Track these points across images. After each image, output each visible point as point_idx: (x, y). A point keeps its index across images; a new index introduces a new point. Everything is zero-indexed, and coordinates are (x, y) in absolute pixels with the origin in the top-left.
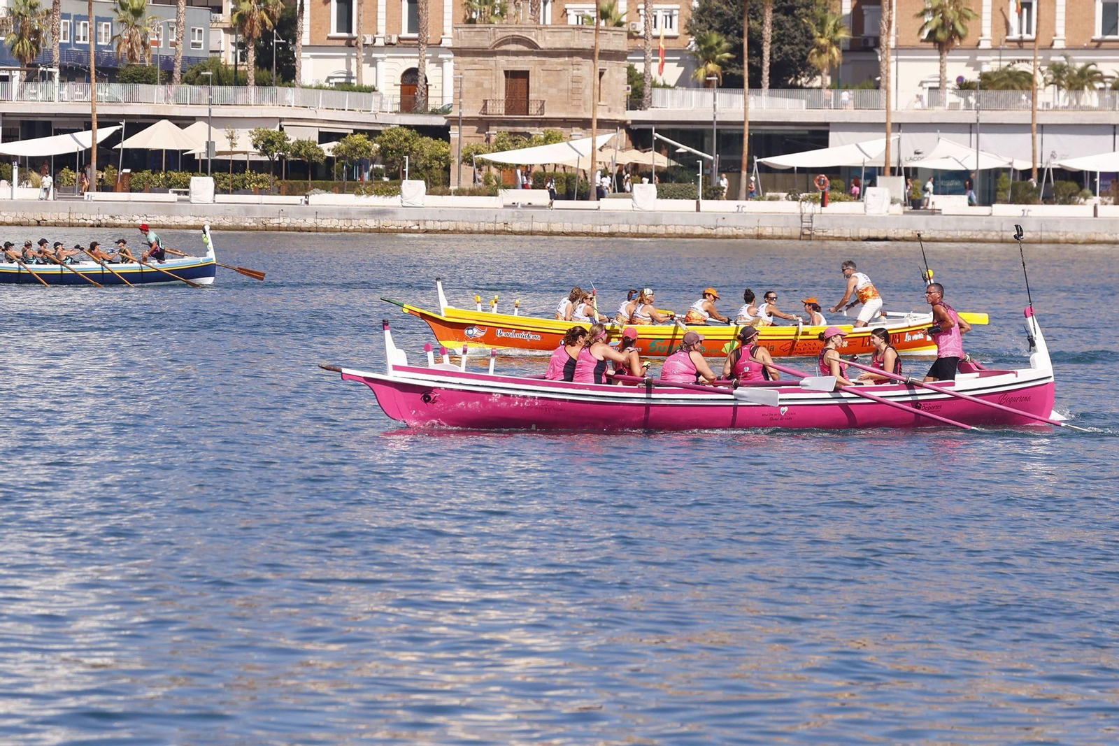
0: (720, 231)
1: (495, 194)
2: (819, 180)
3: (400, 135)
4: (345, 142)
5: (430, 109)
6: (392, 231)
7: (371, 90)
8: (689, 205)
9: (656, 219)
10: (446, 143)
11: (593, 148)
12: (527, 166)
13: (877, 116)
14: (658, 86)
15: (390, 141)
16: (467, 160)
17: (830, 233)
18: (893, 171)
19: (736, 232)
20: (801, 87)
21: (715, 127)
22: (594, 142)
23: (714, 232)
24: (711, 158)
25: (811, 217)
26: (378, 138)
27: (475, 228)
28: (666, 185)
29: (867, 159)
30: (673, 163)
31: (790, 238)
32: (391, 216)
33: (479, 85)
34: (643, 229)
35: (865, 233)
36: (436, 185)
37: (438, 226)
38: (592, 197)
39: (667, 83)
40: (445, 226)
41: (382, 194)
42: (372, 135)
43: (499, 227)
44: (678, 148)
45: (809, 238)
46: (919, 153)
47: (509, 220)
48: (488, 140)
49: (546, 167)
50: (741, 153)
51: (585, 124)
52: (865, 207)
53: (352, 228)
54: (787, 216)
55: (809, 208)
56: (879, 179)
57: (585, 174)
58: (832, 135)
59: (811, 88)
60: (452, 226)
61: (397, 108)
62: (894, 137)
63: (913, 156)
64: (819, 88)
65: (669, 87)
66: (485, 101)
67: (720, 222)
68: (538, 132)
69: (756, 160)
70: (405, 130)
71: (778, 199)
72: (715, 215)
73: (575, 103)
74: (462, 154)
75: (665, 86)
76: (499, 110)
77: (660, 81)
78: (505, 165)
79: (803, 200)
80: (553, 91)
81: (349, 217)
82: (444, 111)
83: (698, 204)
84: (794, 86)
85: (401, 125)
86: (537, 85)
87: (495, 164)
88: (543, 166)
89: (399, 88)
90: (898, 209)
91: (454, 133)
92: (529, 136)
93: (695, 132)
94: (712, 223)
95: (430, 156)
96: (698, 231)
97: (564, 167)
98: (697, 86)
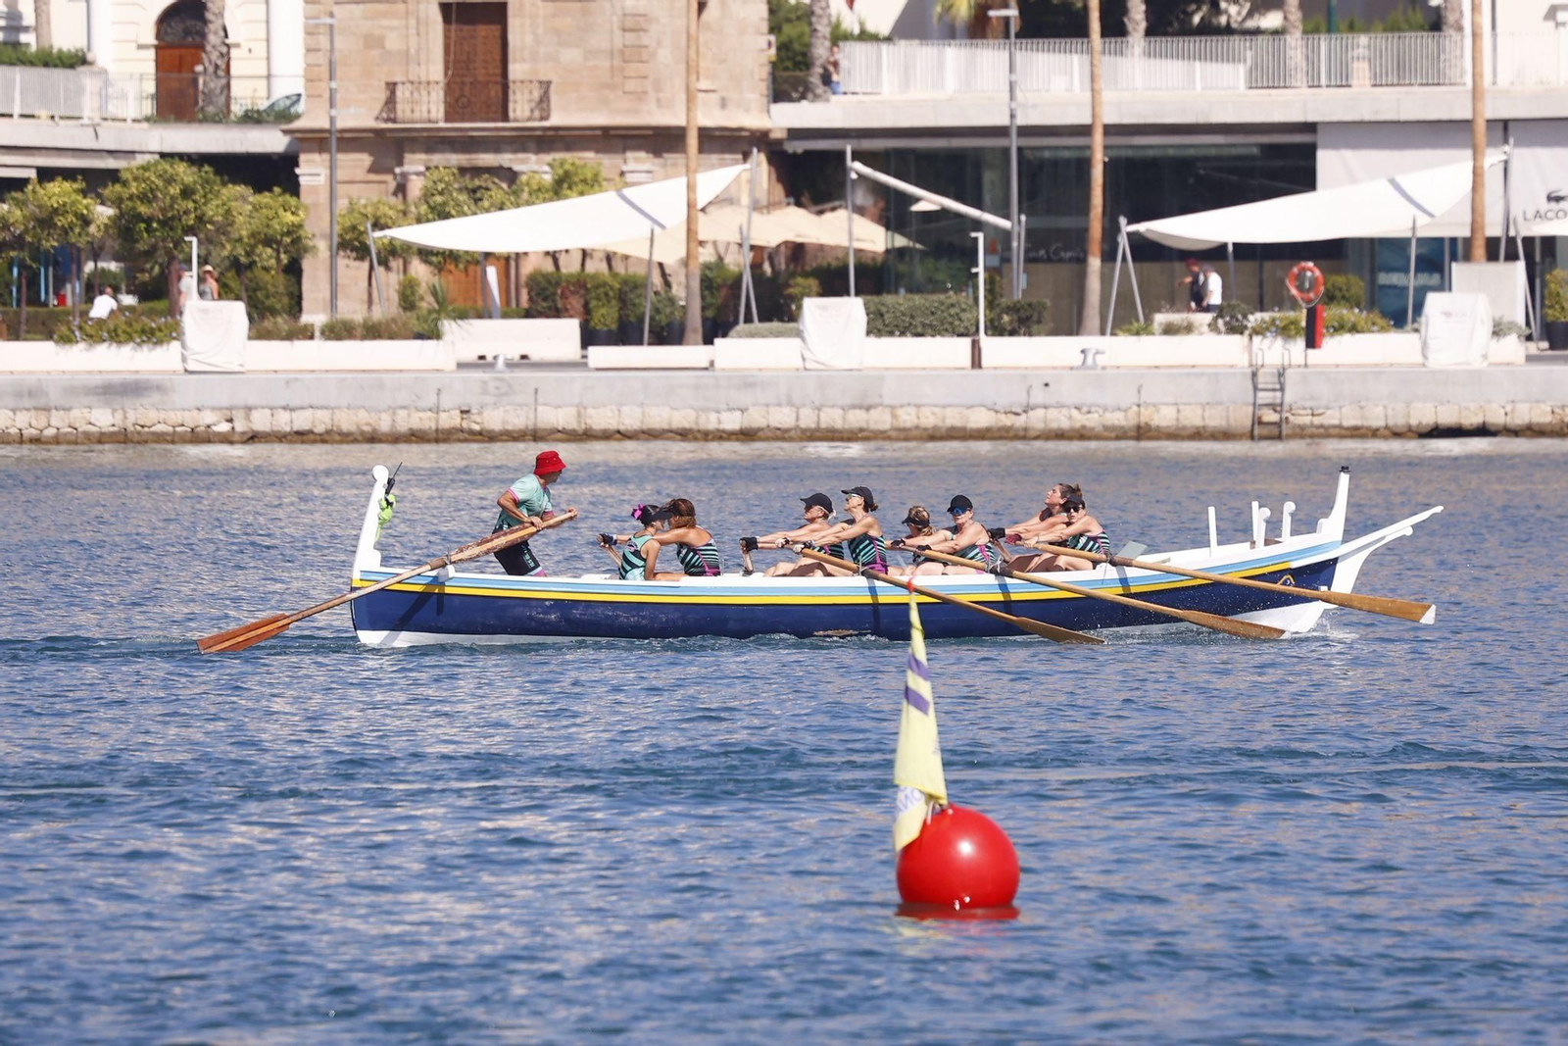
0: (1036, 420)
1: (433, 334)
2: (1300, 278)
3: (170, 181)
4: (21, 204)
5: (237, 109)
6: (160, 438)
7: (77, 61)
8: (952, 350)
9: (866, 390)
10: (293, 201)
11: (691, 205)
12: (507, 259)
13: (1446, 103)
14: (847, 37)
15: (144, 198)
16: (352, 244)
17: (1331, 418)
18: (1495, 250)
19: (1080, 420)
20: (1228, 31)
21: (1014, 143)
22: (691, 188)
23: (1020, 422)
24: (1005, 224)
25: (1281, 375)
26: (111, 190)
27: (384, 425)
28: (889, 299)
29: (1422, 220)
30: (900, 241)
31: (1225, 435)
32: (156, 397)
33: (373, 42)
34: (832, 418)
35: (1425, 415)
36: (273, 312)
37: (284, 422)
38: (689, 335)
39: (871, 28)
40: (302, 421)
41: (130, 338)
42: (95, 181)
43: (450, 420)
44: (917, 200)
45: (1276, 431)
46: (1558, 199)
47: (472, 401)
48: (401, 189)
49: (563, 260)
50: (1084, 208)
51: (663, 141)
52: (1424, 346)
53: (50, 432)
54: (1215, 375)
55: (1274, 351)
56: (1458, 270)
57: (664, 275)
58: (1323, 156)
59: (1257, 32)
60: (319, 421)
61: (148, 108)
62: (1493, 158)
63: (1544, 206)
64: (1276, 33)
65: (874, 38)
66: (392, 87)
67: (1038, 396)
68: (536, 167)
69: (1126, 227)
70: (181, 168)
71: (1188, 329)
72: (1023, 374)
73: (631, 85)
74: (337, 229)
75: (865, 36)
76: (427, 108)
77: (850, 23)
78: (451, 256)
79: (1256, 332)
80: (571, 55)
81: (42, 402)
82: (280, 115)
83: (976, 348)
84: (1207, 29)
85: (163, 155)
86: (529, 39)
87: (425, 254)
88: (554, 256)
89: (151, 54)
90: (1512, 348)
91: (312, 171)
92: (510, 176)
93: (957, 158)
94: (1018, 399)
95: (253, 235)
96: (980, 419)
97: (609, 258)
98: (950, 32)
